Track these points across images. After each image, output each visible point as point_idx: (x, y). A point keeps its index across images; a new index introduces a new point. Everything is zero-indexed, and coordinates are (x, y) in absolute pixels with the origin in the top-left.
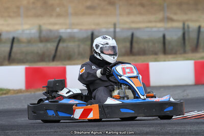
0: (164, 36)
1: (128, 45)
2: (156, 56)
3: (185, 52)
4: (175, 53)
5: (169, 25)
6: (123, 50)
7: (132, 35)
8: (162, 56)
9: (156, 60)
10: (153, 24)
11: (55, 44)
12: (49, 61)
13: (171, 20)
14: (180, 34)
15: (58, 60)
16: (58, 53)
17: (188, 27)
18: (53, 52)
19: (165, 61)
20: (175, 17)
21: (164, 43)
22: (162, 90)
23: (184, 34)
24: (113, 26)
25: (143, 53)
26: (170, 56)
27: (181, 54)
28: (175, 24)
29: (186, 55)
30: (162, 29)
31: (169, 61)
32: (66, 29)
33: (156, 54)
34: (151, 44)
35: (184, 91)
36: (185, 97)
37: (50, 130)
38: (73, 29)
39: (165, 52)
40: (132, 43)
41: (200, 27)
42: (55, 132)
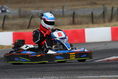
0: (92, 14)
1: (72, 19)
2: (88, 25)
3: (104, 22)
4: (99, 23)
5: (95, 7)
6: (69, 22)
7: (74, 13)
8: (91, 25)
9: (88, 27)
10: (85, 6)
11: (29, 19)
12: (26, 29)
14: (102, 12)
15: (31, 28)
16: (31, 24)
17: (106, 8)
18: (28, 24)
19: (93, 27)
20: (98, 2)
21: (92, 17)
22: (93, 44)
23: (104, 12)
24: (62, 8)
25: (81, 23)
26: (96, 25)
27: (102, 23)
28: (98, 6)
29: (105, 24)
30: (91, 9)
31: (95, 27)
32: (35, 10)
34: (84, 18)
35: (106, 45)
36: (106, 49)
37: (30, 69)
38: (39, 10)
39: (93, 23)
40: (73, 17)
41: (113, 8)
42: (34, 70)
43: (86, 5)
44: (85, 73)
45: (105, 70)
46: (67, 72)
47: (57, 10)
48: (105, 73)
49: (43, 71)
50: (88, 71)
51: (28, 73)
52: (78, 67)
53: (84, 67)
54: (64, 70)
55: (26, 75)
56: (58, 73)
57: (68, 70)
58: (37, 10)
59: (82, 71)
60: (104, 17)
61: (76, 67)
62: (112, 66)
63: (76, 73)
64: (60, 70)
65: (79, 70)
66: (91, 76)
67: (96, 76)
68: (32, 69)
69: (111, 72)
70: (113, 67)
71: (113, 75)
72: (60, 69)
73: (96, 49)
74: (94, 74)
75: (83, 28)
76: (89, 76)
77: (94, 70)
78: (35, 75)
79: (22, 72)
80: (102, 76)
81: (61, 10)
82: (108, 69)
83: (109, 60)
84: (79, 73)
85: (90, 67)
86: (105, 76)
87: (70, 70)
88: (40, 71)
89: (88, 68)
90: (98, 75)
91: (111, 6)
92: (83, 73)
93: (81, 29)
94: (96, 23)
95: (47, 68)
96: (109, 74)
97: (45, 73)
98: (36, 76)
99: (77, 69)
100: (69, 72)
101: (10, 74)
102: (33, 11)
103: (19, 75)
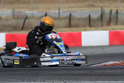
0: (90, 16)
1: (68, 21)
2: (84, 28)
3: (102, 25)
4: (96, 27)
5: (92, 9)
6: (65, 24)
7: (70, 15)
8: (88, 28)
9: (85, 30)
10: (82, 9)
11: (23, 20)
12: (19, 30)
13: (93, 6)
14: (100, 14)
15: (25, 30)
16: (25, 26)
17: (104, 10)
18: (22, 25)
19: (90, 31)
20: (95, 4)
21: (90, 20)
22: (89, 48)
23: (102, 15)
24: (58, 9)
25: (77, 26)
26: (93, 28)
27: (100, 27)
28: (96, 9)
29: (103, 27)
30: (88, 12)
31: (93, 31)
32: (30, 11)
33: (84, 26)
34: (81, 21)
35: (103, 49)
36: (104, 53)
37: (23, 72)
38: (33, 11)
39: (90, 25)
40: (70, 20)
41: (111, 11)
42: (26, 73)
43: (84, 7)
44: (80, 78)
45: (101, 75)
46: (62, 77)
47: (52, 12)
48: (101, 78)
49: (37, 75)
50: (84, 76)
51: (21, 76)
52: (73, 72)
53: (79, 72)
54: (58, 75)
55: (18, 79)
56: (52, 77)
57: (62, 75)
58: (32, 11)
59: (77, 76)
60: (102, 20)
61: (71, 72)
62: (108, 71)
63: (71, 78)
64: (54, 75)
65: (74, 75)
66: (87, 81)
67: (92, 81)
68: (24, 72)
69: (108, 78)
70: (110, 73)
71: (110, 81)
72: (55, 73)
73: (93, 53)
74: (90, 80)
75: (80, 32)
76: (85, 81)
77: (90, 75)
78: (27, 79)
79: (15, 76)
80: (98, 81)
81: (57, 12)
82: (105, 75)
83: (105, 65)
84: (74, 78)
85: (86, 72)
86: (102, 82)
87: (64, 75)
88: (33, 75)
89: (84, 73)
90: (94, 81)
91: (110, 9)
92: (78, 78)
93: (78, 32)
94: (94, 26)
95: (40, 71)
96: (105, 80)
97: (38, 77)
98: (29, 79)
99: (72, 73)
100: (63, 77)
101: (2, 77)
102: (27, 12)
103: (10, 78)
